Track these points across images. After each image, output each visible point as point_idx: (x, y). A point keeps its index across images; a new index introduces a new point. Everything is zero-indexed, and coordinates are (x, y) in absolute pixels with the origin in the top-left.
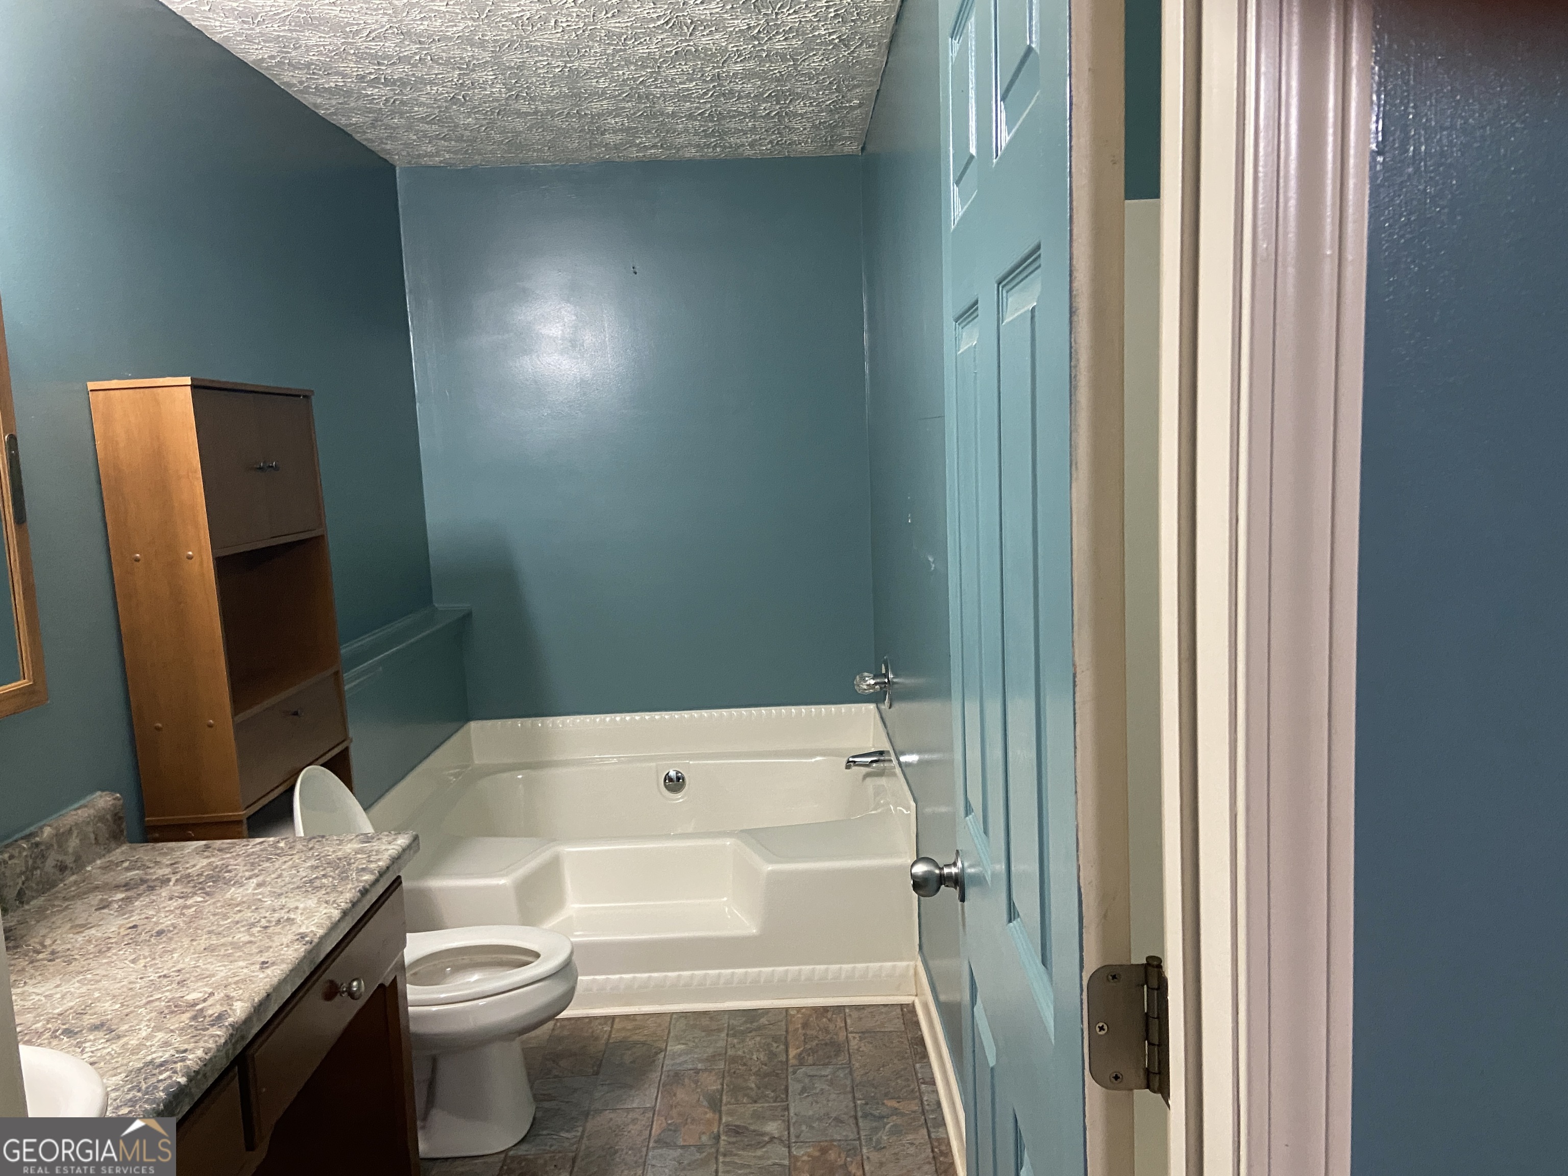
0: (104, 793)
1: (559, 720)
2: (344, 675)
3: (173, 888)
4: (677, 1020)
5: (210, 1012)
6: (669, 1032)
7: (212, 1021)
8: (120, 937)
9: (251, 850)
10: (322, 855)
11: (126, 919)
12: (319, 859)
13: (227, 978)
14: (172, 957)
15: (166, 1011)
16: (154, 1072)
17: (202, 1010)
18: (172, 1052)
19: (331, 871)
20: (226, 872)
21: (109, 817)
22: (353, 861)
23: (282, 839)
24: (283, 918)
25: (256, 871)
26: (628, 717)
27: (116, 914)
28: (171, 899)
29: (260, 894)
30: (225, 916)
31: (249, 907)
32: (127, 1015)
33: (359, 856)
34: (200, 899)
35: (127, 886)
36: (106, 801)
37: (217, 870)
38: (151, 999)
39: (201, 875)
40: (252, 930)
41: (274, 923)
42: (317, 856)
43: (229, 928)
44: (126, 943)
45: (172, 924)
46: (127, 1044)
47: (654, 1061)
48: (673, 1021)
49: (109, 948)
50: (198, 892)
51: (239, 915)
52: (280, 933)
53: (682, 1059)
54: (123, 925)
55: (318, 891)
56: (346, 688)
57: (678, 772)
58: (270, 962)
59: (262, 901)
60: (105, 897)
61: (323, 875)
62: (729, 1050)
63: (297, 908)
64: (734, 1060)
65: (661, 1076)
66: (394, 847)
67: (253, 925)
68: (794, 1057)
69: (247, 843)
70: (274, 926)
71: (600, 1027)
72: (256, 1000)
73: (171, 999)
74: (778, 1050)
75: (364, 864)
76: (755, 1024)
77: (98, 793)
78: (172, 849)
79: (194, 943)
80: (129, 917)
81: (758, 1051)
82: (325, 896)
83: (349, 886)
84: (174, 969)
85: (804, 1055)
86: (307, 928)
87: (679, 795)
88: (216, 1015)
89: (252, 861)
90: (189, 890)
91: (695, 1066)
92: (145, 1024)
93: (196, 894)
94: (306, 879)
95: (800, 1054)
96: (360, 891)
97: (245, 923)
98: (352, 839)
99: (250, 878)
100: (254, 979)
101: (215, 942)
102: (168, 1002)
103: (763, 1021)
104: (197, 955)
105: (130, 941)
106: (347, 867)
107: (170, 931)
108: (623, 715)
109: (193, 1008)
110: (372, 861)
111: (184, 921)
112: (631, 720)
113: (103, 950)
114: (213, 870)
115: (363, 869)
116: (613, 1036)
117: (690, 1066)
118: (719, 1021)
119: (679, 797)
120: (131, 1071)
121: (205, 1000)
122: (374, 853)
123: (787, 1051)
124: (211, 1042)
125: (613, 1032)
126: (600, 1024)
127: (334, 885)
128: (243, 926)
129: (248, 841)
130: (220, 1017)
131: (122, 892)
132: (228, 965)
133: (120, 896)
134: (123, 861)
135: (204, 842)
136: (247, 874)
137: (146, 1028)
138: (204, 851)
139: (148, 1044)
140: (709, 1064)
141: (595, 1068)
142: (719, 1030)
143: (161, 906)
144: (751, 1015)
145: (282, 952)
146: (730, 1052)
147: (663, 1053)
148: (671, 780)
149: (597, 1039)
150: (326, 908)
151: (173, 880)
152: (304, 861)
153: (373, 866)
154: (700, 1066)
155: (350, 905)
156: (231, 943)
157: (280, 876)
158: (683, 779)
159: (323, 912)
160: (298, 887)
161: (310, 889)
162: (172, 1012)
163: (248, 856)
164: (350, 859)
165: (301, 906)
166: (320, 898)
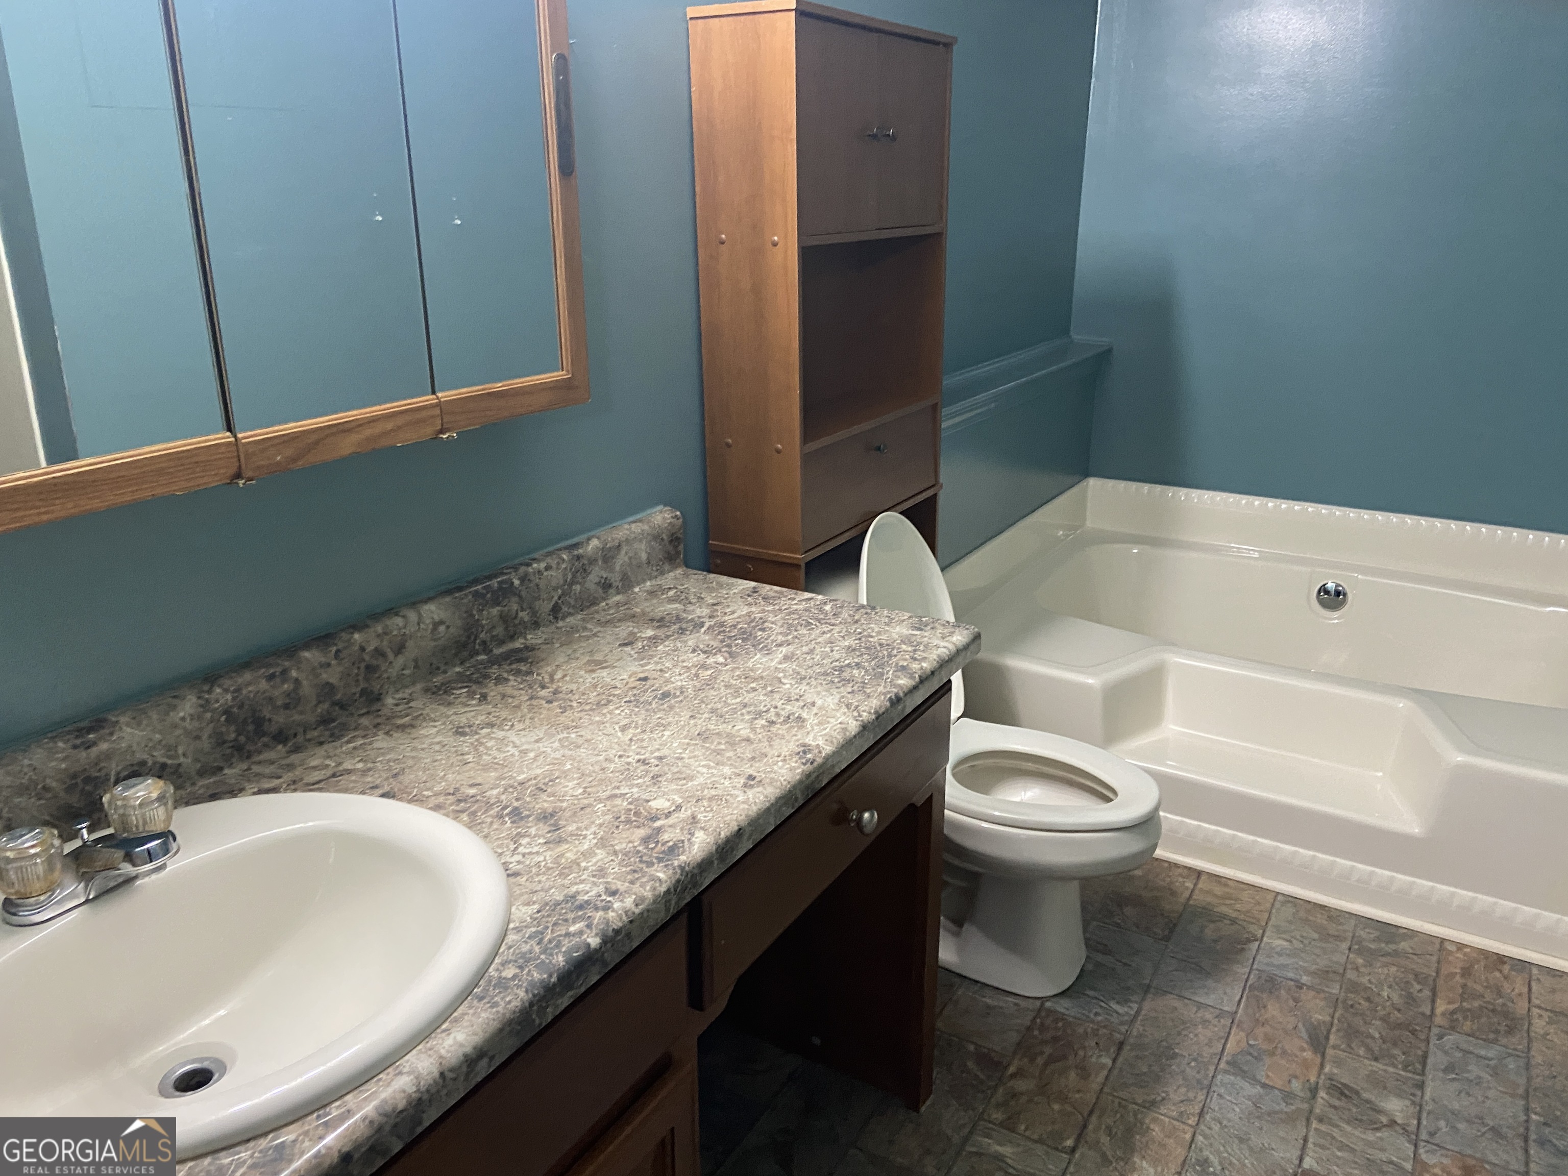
0: (667, 508)
1: (1195, 494)
2: (944, 410)
3: (702, 638)
4: (1284, 903)
5: (665, 837)
6: (1269, 918)
7: (663, 852)
8: (626, 688)
9: (795, 607)
10: (865, 633)
11: (642, 666)
12: (860, 639)
13: (704, 787)
14: (663, 735)
15: (623, 818)
16: (571, 916)
17: (659, 830)
18: (601, 888)
19: (867, 661)
20: (760, 630)
21: (664, 536)
22: (895, 652)
23: (831, 601)
24: (793, 714)
25: (790, 637)
26: (1284, 505)
27: (636, 656)
28: (694, 651)
29: (784, 671)
30: (737, 693)
31: (765, 687)
32: (582, 809)
33: (904, 647)
34: (721, 660)
35: (661, 622)
36: (664, 518)
37: (753, 624)
38: (617, 791)
39: (735, 626)
40: (756, 721)
41: (782, 719)
42: (860, 633)
43: (735, 711)
44: (628, 699)
45: (681, 687)
46: (562, 855)
47: (1243, 950)
48: (1277, 905)
49: (609, 702)
50: (723, 650)
51: (752, 695)
52: (783, 737)
53: (1283, 960)
54: (635, 673)
55: (843, 685)
56: (944, 425)
57: (1338, 585)
58: (758, 779)
59: (781, 682)
60: (636, 630)
61: (857, 664)
62: (1349, 971)
63: (813, 704)
64: (1354, 987)
65: (1250, 973)
66: (946, 644)
67: (759, 714)
68: (1443, 1014)
69: (793, 596)
70: (781, 724)
71: (1181, 879)
72: (723, 835)
73: (637, 800)
74: (1420, 995)
75: (906, 660)
76: (1393, 947)
77: (660, 507)
78: (720, 585)
79: (692, 722)
80: (646, 664)
81: (1390, 987)
82: (849, 696)
83: (880, 689)
84: (656, 754)
85: (1459, 1016)
86: (815, 739)
87: (1336, 614)
88: (671, 844)
89: (790, 622)
90: (715, 644)
91: (1298, 977)
92: (593, 829)
93: (720, 651)
94: (837, 664)
95: (1453, 1012)
96: (890, 699)
97: (752, 708)
98: (903, 621)
99: (780, 645)
100: (731, 800)
101: (713, 727)
102: (630, 803)
103: (1404, 945)
104: (687, 741)
105: (633, 698)
106: (886, 659)
107: (675, 696)
108: (1278, 501)
109: (651, 824)
110: (915, 659)
111: (695, 686)
112: (1288, 508)
113: (603, 702)
114: (749, 624)
115: (903, 668)
116: (1194, 897)
117: (1291, 975)
118: (1340, 924)
119: (1334, 617)
120: (547, 904)
121: (668, 815)
122: (922, 648)
123: (1433, 1001)
124: (648, 888)
125: (1197, 892)
126: (1181, 875)
127: (864, 683)
128: (749, 712)
129: (796, 594)
130: (673, 849)
131: (654, 628)
132: (712, 768)
133: (650, 633)
134: (670, 588)
135: (753, 584)
136: (780, 638)
137: (592, 836)
138: (749, 596)
139: (583, 864)
140: (1317, 981)
141: (1166, 932)
142: (1338, 938)
143: (680, 659)
144: (1389, 932)
145: (775, 768)
146: (1351, 975)
147: (1257, 943)
148: (1327, 592)
149: (1173, 893)
150: (845, 714)
151: (707, 625)
152: (843, 637)
153: (915, 666)
154: (1305, 979)
155: (873, 717)
156: (728, 735)
157: (811, 652)
158: (1345, 595)
159: (840, 720)
160: (826, 674)
161: (836, 680)
162: (628, 821)
163: (789, 614)
164: (893, 649)
165: (819, 703)
166: (843, 697)
